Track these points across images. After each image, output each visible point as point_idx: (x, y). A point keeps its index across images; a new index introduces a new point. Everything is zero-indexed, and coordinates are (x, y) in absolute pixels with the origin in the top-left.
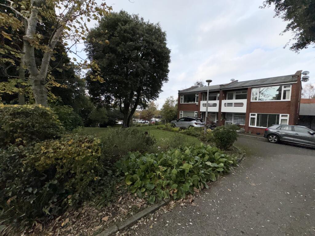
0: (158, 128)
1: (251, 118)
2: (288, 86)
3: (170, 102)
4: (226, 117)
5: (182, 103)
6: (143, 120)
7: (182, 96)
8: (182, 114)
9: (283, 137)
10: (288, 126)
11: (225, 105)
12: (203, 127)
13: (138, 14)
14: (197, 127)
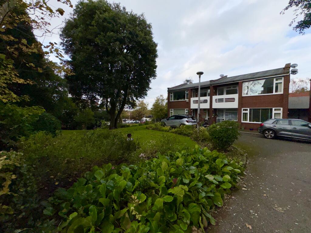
0: (147, 128)
1: (243, 113)
2: (280, 78)
3: (160, 101)
4: (217, 114)
5: (171, 101)
6: (133, 121)
7: (172, 93)
8: (172, 112)
9: (280, 132)
10: (281, 120)
11: (216, 101)
12: (195, 125)
13: (120, 3)
14: (189, 125)
